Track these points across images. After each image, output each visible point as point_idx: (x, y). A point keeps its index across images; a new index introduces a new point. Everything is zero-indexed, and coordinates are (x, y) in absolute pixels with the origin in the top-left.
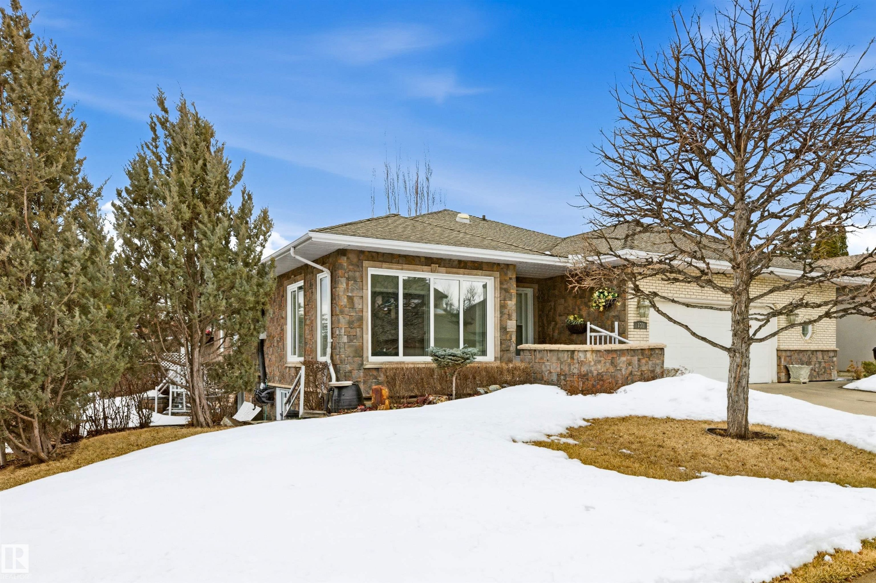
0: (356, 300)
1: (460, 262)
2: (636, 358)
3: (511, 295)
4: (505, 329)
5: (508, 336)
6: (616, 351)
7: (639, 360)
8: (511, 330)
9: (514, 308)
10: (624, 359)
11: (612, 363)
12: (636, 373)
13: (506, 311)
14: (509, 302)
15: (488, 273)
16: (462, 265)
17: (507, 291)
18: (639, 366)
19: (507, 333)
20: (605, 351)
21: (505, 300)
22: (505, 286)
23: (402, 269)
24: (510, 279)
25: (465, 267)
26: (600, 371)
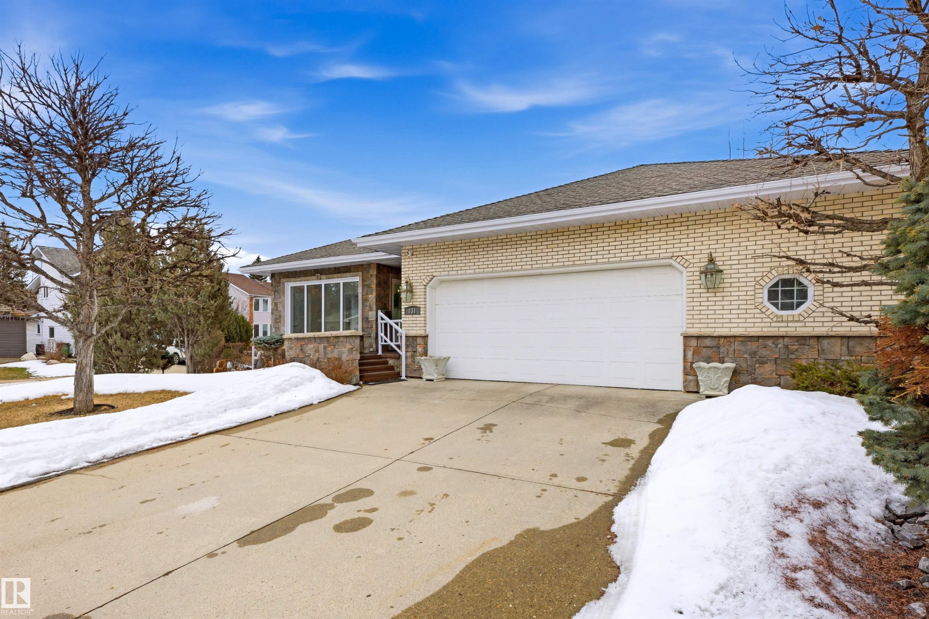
0: (279, 305)
1: (335, 268)
2: (322, 346)
3: (372, 290)
4: (367, 318)
5: (370, 324)
6: (304, 339)
7: (325, 348)
8: (371, 319)
9: (374, 300)
10: (311, 346)
11: (302, 350)
12: (322, 360)
13: (368, 304)
14: (370, 296)
15: (354, 273)
16: (337, 271)
17: (369, 286)
18: (325, 353)
19: (369, 322)
20: (295, 339)
21: (367, 295)
22: (367, 283)
23: (301, 281)
24: (372, 276)
25: (339, 273)
26: (292, 357)
